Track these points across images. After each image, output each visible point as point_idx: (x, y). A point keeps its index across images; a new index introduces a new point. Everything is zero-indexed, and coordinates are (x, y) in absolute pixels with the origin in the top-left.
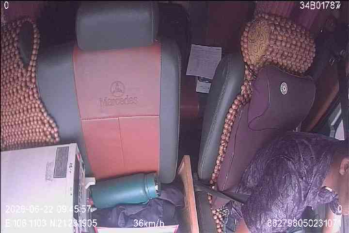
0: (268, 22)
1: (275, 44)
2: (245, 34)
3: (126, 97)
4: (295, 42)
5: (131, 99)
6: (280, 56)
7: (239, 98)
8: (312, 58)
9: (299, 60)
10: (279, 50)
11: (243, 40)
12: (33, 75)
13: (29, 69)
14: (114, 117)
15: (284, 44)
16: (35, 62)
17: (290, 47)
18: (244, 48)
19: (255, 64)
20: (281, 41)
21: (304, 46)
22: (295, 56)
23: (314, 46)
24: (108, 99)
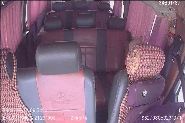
0: (139, 50)
1: (144, 61)
2: (128, 59)
3: (66, 100)
4: (154, 57)
5: (69, 101)
6: (147, 67)
7: (126, 94)
8: (163, 63)
9: (157, 66)
10: (146, 64)
11: (126, 62)
12: (15, 83)
13: (13, 80)
14: (60, 110)
15: (148, 60)
16: (15, 76)
17: (152, 61)
18: (127, 67)
19: (133, 74)
20: (147, 59)
21: (159, 58)
22: (154, 65)
23: (164, 56)
24: (56, 101)
